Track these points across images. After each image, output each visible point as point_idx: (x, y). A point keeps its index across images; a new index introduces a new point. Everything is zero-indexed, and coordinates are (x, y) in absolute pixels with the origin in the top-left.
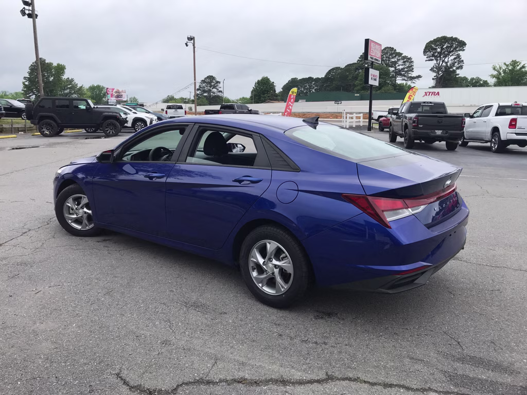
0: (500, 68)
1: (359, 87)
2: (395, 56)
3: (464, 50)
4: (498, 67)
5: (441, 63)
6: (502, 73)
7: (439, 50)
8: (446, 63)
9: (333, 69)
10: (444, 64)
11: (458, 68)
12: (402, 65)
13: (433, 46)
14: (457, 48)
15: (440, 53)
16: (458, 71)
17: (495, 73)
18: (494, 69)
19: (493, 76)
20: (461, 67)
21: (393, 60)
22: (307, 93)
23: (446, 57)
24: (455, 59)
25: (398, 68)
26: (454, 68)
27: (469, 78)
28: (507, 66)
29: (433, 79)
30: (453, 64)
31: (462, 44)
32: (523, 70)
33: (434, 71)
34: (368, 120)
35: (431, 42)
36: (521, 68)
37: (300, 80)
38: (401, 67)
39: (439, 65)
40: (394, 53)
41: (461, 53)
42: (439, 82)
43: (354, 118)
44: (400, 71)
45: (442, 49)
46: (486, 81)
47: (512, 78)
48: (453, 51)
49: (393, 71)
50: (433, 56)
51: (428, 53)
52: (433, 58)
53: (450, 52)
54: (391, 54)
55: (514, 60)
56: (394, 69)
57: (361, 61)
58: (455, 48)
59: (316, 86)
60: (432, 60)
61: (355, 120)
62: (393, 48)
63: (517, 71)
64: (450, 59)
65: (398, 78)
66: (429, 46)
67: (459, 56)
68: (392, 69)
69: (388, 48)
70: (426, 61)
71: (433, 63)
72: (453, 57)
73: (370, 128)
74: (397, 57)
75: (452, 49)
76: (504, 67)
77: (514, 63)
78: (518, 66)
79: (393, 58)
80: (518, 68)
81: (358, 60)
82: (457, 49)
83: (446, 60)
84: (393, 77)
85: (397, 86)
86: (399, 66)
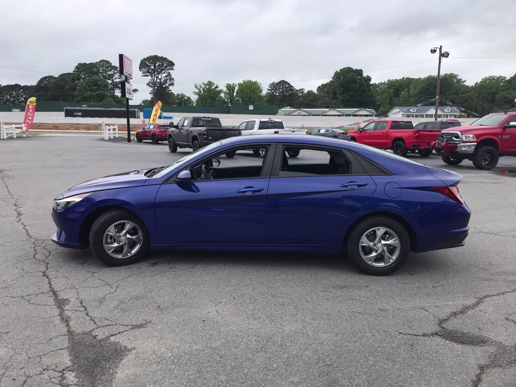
0: (201, 87)
1: (79, 98)
2: (111, 70)
3: (173, 69)
4: (199, 86)
5: (156, 79)
6: (202, 90)
7: (152, 67)
8: (160, 79)
9: (45, 78)
10: (158, 80)
11: (170, 85)
12: (119, 78)
13: (147, 63)
14: (167, 66)
15: (154, 70)
16: (171, 88)
17: (197, 91)
18: (196, 87)
19: (196, 94)
20: (172, 84)
21: (109, 73)
22: (14, 101)
23: (159, 74)
24: (166, 76)
25: (115, 81)
26: (167, 85)
27: (176, 94)
28: (205, 85)
29: (150, 93)
30: (165, 81)
31: (171, 64)
32: (217, 89)
33: (150, 86)
34: (127, 132)
35: (145, 59)
36: (215, 88)
37: (4, 86)
38: (118, 80)
39: (154, 81)
40: (110, 66)
41: (171, 71)
42: (156, 96)
43: (112, 130)
44: (117, 84)
45: (155, 66)
46: (189, 97)
47: (210, 96)
48: (164, 69)
49: (111, 84)
50: (148, 72)
51: (143, 69)
52: (148, 74)
53: (162, 70)
54: (107, 67)
55: (210, 81)
56: (111, 82)
57: (76, 72)
58: (166, 67)
59: (25, 94)
60: (147, 76)
61: (112, 131)
62: (108, 62)
63: (213, 90)
64: (163, 76)
65: (116, 91)
66: (143, 63)
67: (169, 74)
68: (110, 82)
69: (103, 61)
70: (142, 76)
71: (149, 79)
72: (165, 75)
73: (129, 140)
74: (113, 70)
75: (163, 68)
76: (203, 86)
77: (210, 84)
78: (213, 86)
79: (109, 71)
80: (213, 87)
81: (74, 71)
82: (168, 68)
83: (160, 77)
84: (111, 89)
85: (116, 98)
86: (116, 79)
